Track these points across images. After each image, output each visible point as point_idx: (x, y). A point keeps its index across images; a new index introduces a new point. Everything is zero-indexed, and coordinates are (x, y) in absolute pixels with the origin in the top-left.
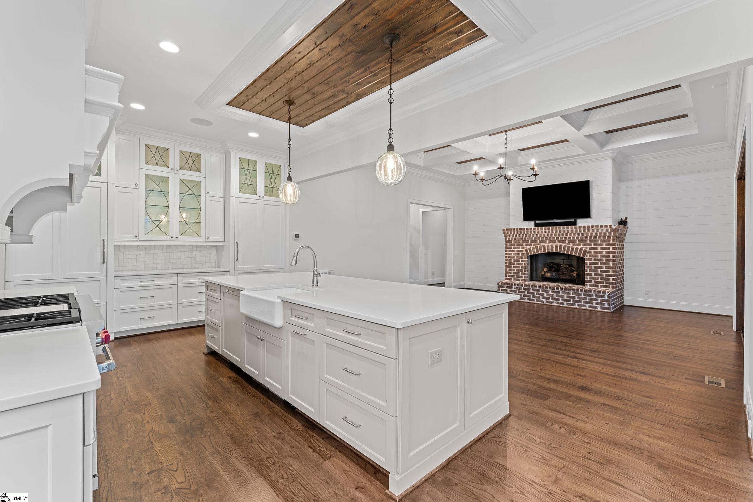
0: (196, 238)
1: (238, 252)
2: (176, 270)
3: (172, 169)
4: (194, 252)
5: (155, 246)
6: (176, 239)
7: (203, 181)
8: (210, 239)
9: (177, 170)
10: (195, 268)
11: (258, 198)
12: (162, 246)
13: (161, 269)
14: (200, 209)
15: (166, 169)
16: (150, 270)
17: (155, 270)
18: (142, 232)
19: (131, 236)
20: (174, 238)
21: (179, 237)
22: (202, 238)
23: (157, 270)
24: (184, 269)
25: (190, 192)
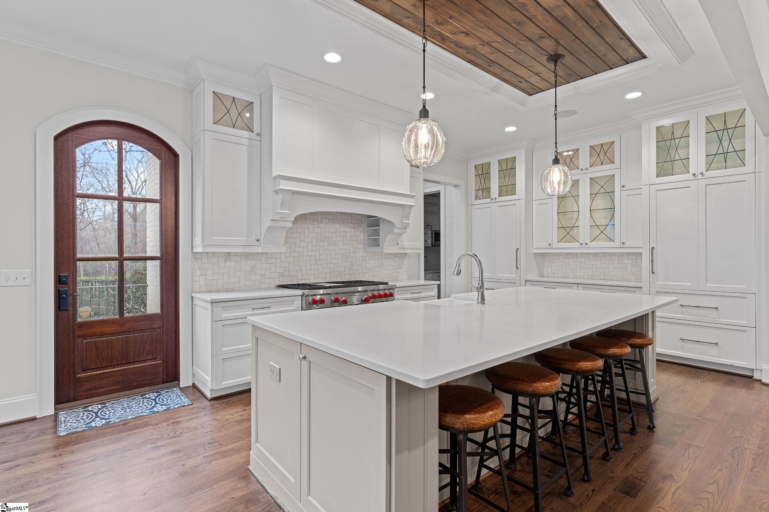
0: (611, 244)
1: (652, 261)
2: (603, 281)
3: (582, 170)
4: (625, 261)
5: (582, 253)
6: (586, 246)
7: (617, 173)
8: (627, 245)
9: (587, 169)
10: (626, 281)
11: (693, 177)
12: (589, 253)
13: (588, 279)
14: (614, 208)
15: (577, 170)
16: (577, 278)
17: (582, 279)
18: (555, 239)
19: (546, 245)
20: (584, 244)
21: (589, 243)
22: (617, 244)
23: (584, 279)
24: (612, 280)
25: (602, 190)
